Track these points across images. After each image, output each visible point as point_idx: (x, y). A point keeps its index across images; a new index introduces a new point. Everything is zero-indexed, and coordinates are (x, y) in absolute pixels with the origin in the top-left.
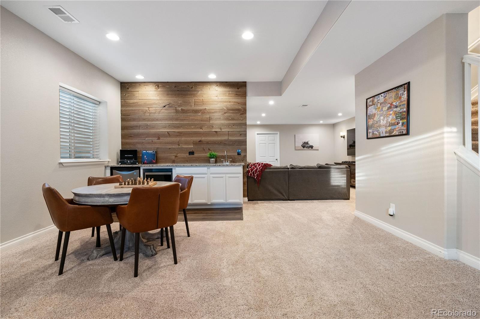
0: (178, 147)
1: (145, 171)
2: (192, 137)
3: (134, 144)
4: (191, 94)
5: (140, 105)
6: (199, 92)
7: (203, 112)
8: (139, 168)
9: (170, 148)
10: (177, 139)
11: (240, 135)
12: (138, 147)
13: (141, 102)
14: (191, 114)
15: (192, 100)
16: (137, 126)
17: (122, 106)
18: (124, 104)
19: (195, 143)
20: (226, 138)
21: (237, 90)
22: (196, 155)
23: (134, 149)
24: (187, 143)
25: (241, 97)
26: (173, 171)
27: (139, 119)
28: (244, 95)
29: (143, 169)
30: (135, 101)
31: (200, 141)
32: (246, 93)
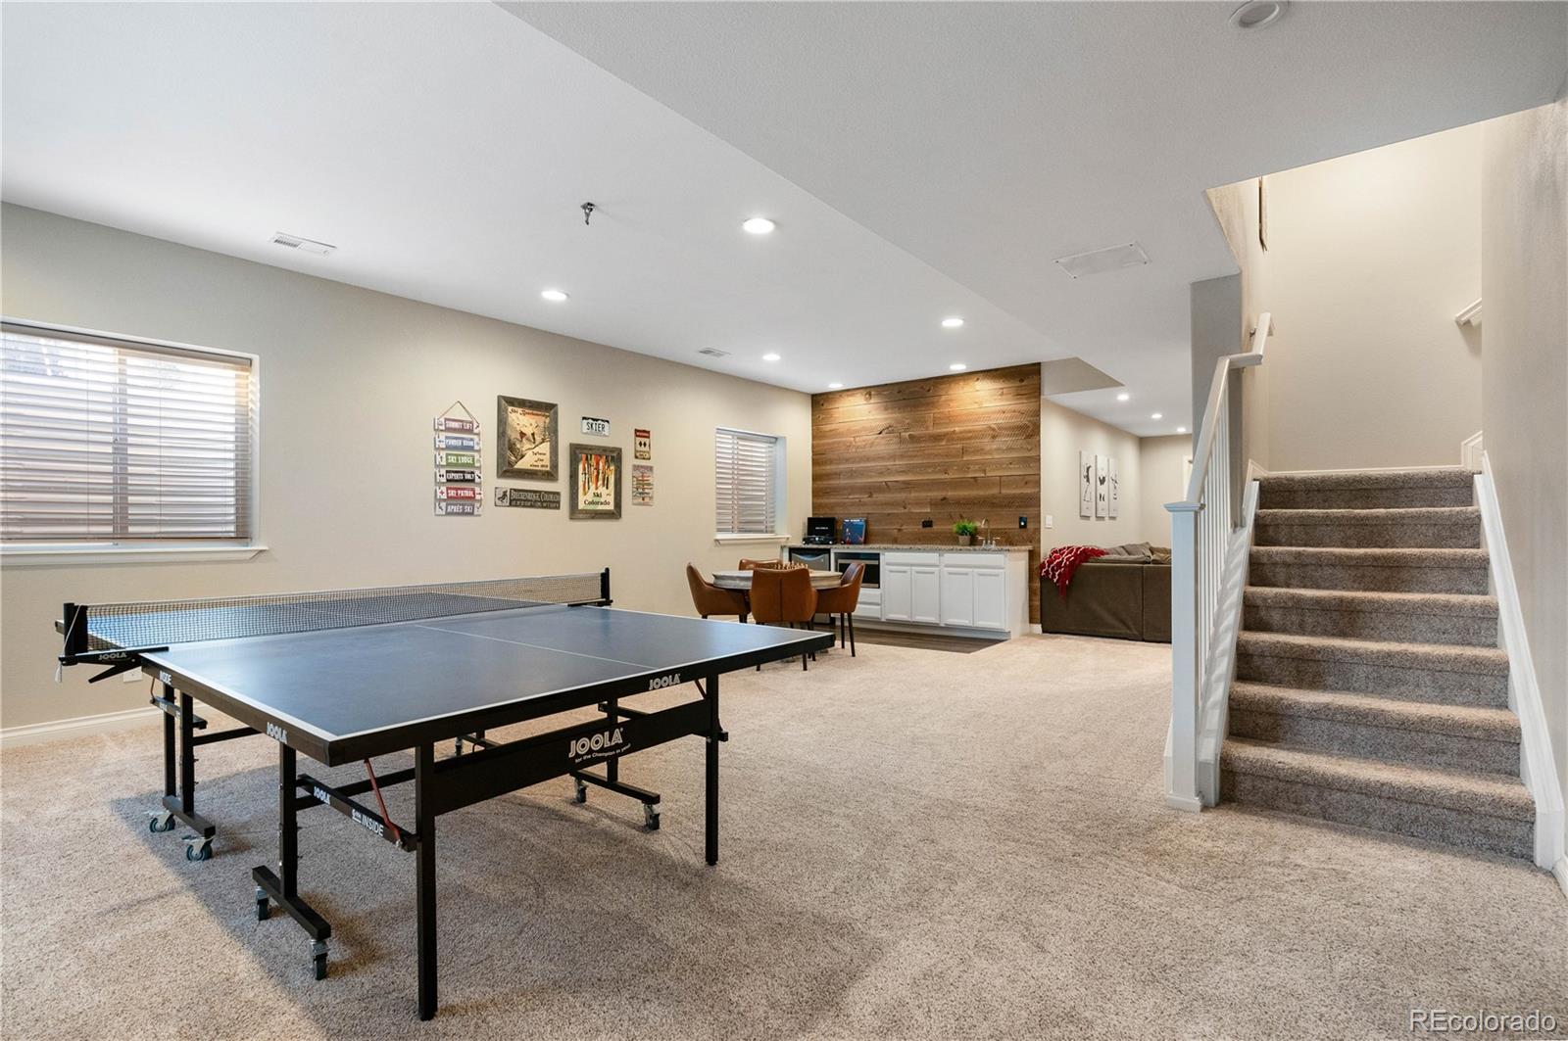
0: (903, 511)
1: (839, 556)
2: (930, 490)
3: (832, 506)
4: (928, 404)
5: (841, 435)
6: (943, 398)
7: (949, 437)
8: (828, 551)
9: (889, 514)
10: (902, 496)
11: (1026, 483)
12: (837, 513)
13: (842, 428)
14: (928, 444)
15: (931, 415)
16: (836, 474)
17: (814, 437)
18: (816, 435)
19: (933, 503)
20: (995, 491)
21: (1018, 384)
22: (935, 527)
23: (830, 516)
24: (919, 503)
25: (1027, 398)
26: (881, 557)
27: (840, 461)
28: (1036, 392)
29: (835, 553)
30: (833, 427)
31: (944, 499)
32: (1040, 389)
